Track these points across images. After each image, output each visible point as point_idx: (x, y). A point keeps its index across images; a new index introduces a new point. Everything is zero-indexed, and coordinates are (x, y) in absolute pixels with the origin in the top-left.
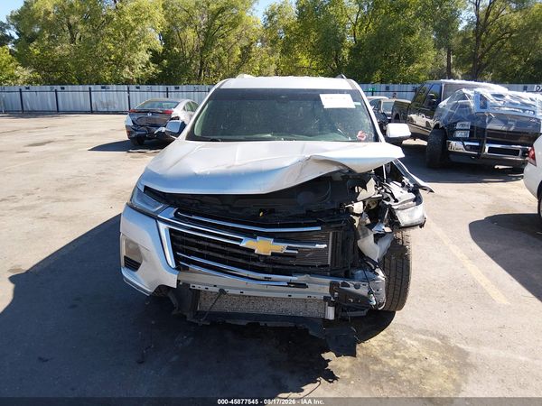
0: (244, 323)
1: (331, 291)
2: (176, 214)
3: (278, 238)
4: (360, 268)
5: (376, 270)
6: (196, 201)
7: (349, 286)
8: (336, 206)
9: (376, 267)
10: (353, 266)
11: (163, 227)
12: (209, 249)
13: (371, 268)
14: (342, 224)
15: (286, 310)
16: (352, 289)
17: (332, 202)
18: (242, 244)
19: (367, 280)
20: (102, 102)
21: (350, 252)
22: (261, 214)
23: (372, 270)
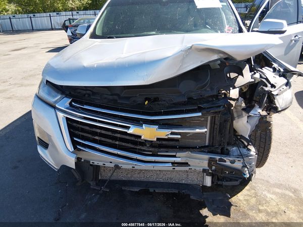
0: (136, 189)
1: (210, 165)
2: (70, 104)
3: (163, 125)
4: (234, 145)
5: (249, 147)
6: (88, 92)
7: (225, 161)
8: (215, 93)
9: (248, 144)
10: (229, 144)
11: (61, 115)
12: (101, 135)
13: (245, 145)
14: (221, 109)
15: (171, 179)
16: (228, 163)
17: (212, 89)
18: (130, 131)
19: (241, 156)
20: (57, 23)
21: (227, 132)
22: (146, 103)
23: (245, 147)
